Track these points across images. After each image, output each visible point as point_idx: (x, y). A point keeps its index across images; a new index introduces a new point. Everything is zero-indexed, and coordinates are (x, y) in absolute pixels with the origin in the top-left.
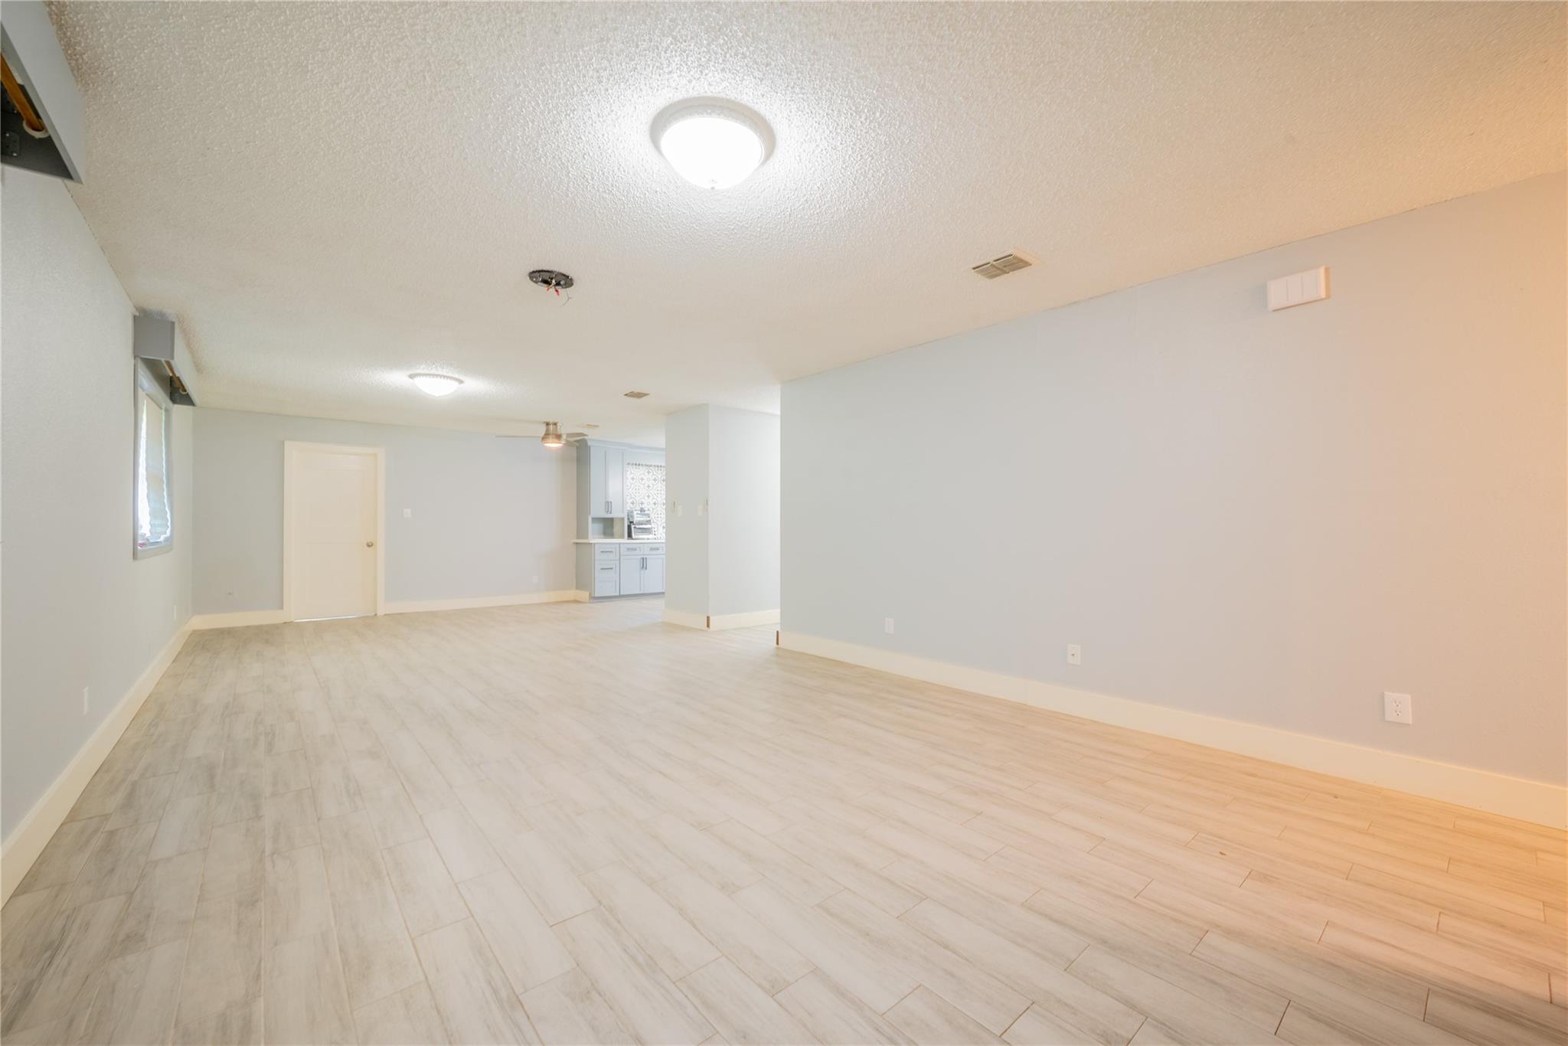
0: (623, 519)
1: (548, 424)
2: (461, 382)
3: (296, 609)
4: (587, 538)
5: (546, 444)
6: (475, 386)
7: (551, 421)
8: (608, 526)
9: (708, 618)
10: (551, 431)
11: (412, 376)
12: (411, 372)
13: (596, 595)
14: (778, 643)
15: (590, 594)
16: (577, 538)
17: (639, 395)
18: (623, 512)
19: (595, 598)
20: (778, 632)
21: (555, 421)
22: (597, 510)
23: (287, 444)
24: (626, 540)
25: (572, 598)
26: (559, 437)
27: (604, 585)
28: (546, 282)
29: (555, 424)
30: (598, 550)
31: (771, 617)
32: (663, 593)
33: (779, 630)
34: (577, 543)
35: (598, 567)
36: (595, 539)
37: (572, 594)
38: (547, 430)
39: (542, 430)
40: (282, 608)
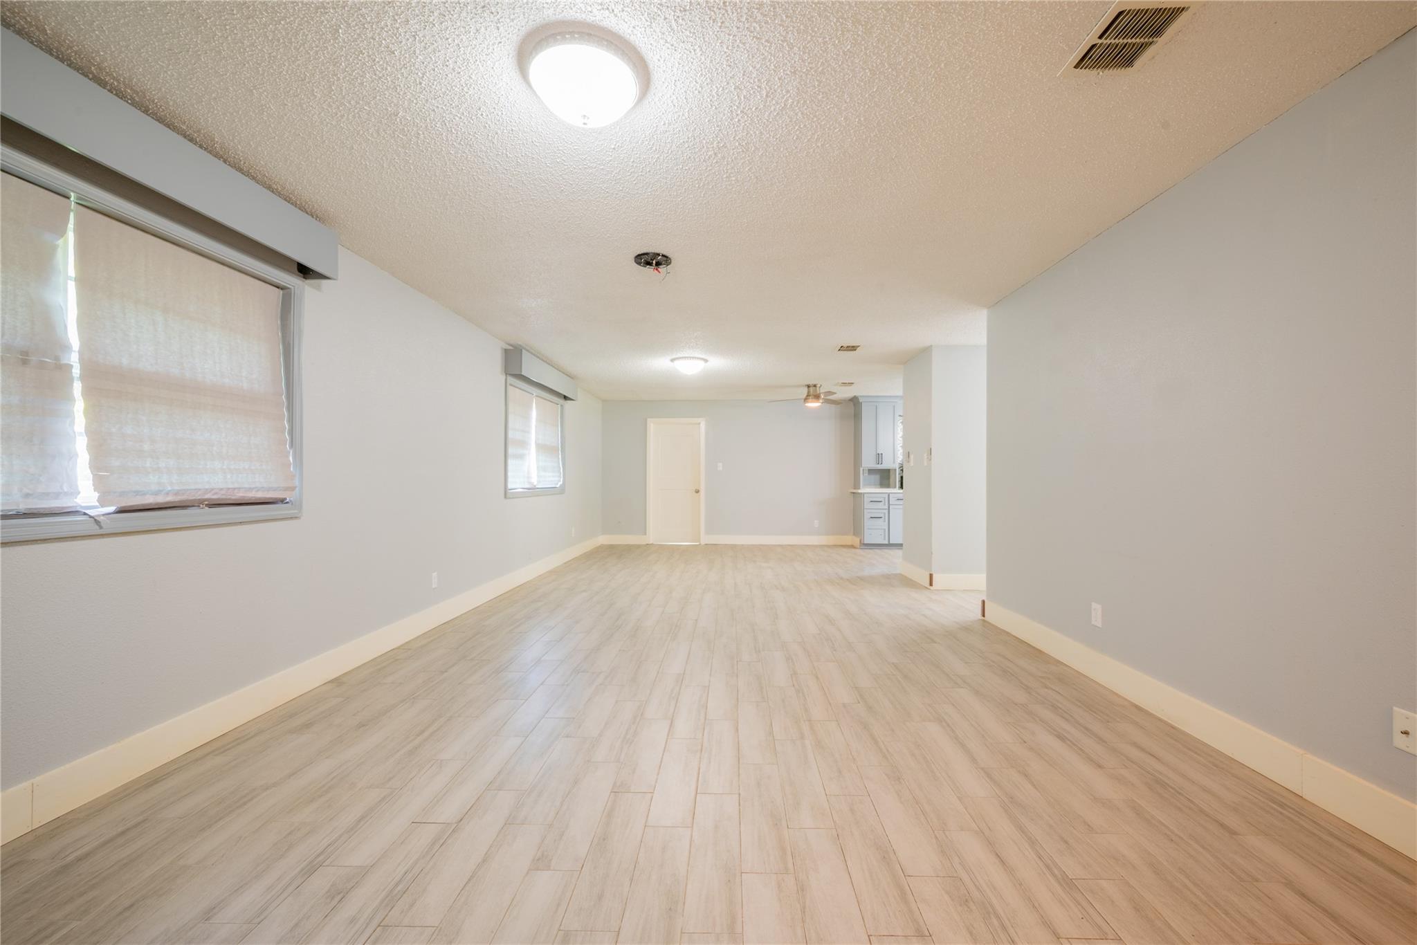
0: (895, 470)
1: (809, 386)
2: (706, 361)
3: (652, 537)
4: (859, 489)
5: (807, 404)
6: (717, 363)
7: (811, 383)
8: (884, 477)
9: (931, 576)
10: (812, 392)
11: (672, 360)
12: (674, 357)
13: (865, 542)
14: (984, 616)
15: (860, 542)
16: (855, 489)
17: (853, 348)
18: (894, 462)
19: (864, 544)
20: (983, 602)
21: (815, 383)
22: (868, 462)
23: (648, 419)
24: (897, 490)
25: (850, 544)
26: (817, 397)
27: (873, 533)
28: (648, 263)
29: (815, 386)
30: (867, 500)
31: (979, 581)
32: (901, 545)
33: (985, 598)
34: (854, 493)
35: (867, 515)
36: (869, 490)
37: (850, 539)
38: (809, 392)
39: (805, 391)
40: (645, 534)
